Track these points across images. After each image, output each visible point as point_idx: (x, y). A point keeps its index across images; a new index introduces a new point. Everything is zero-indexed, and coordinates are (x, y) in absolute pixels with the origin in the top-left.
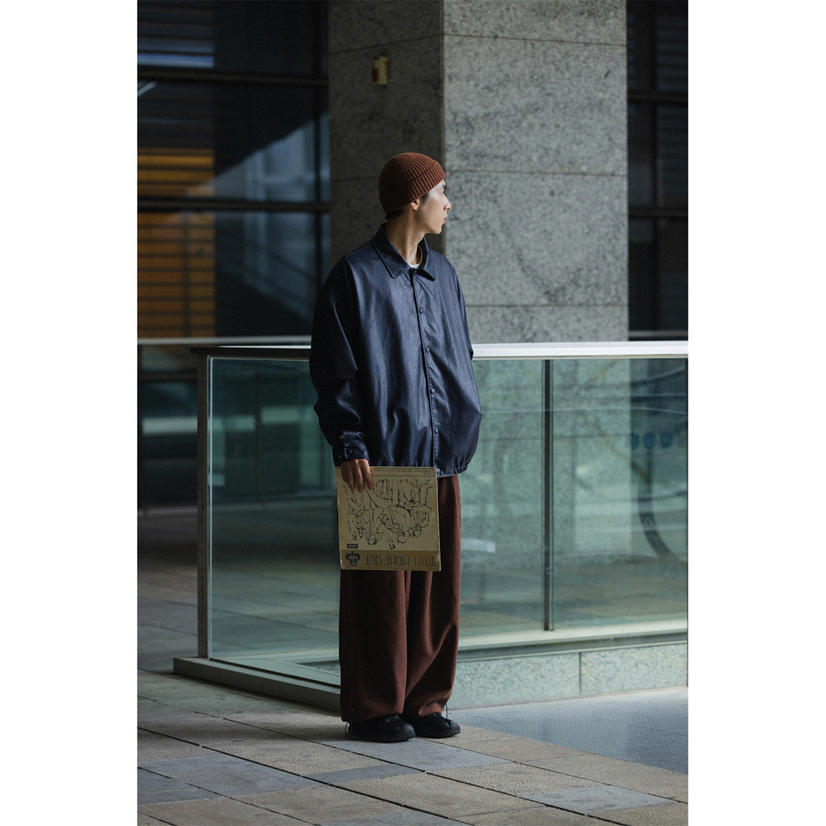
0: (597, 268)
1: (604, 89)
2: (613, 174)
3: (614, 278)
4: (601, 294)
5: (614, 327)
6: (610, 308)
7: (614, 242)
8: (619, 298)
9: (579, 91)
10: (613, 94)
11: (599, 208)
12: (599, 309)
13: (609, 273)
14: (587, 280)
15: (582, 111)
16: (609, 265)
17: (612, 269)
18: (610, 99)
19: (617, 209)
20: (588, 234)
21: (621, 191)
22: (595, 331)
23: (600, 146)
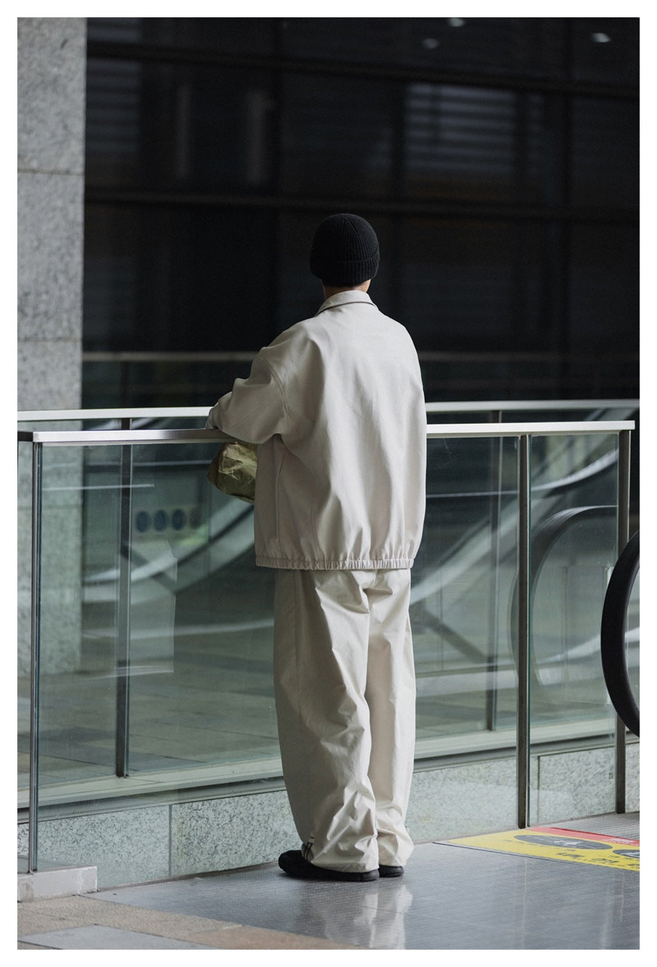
0: (47, 292)
1: (59, 63)
2: (68, 172)
3: (66, 305)
4: (50, 325)
5: (65, 368)
6: (61, 344)
7: (67, 258)
8: (72, 331)
9: (31, 63)
10: (69, 69)
11: (50, 215)
12: (49, 344)
13: (61, 299)
14: (35, 308)
15: (34, 90)
16: (61, 288)
17: (65, 293)
18: (66, 77)
19: (71, 216)
20: (38, 248)
21: (76, 194)
22: (44, 373)
23: (53, 135)
